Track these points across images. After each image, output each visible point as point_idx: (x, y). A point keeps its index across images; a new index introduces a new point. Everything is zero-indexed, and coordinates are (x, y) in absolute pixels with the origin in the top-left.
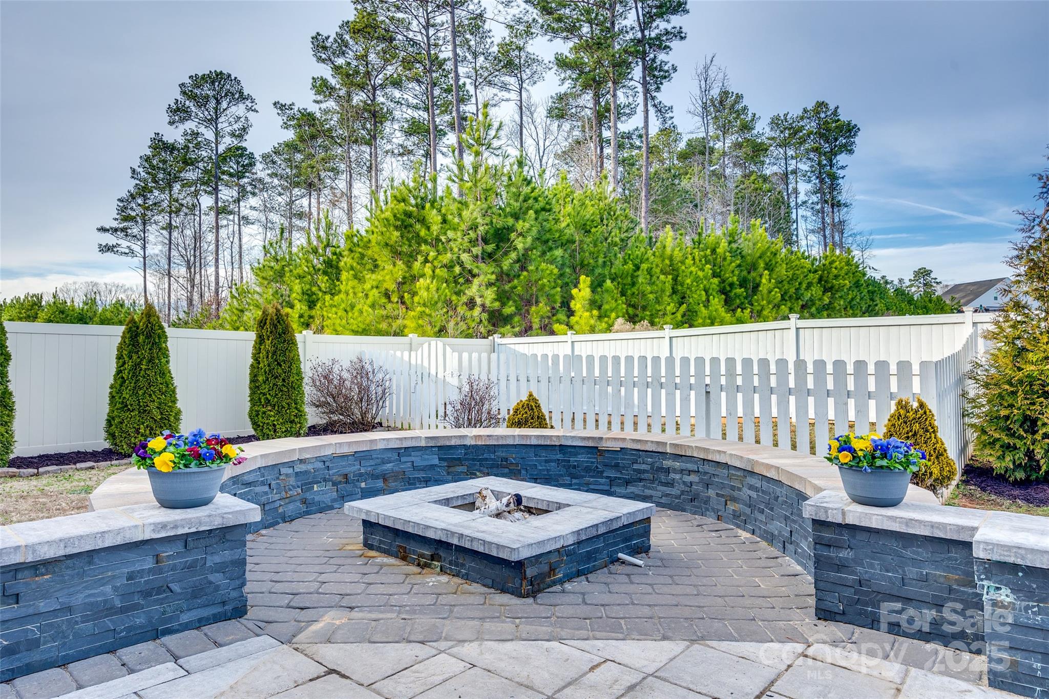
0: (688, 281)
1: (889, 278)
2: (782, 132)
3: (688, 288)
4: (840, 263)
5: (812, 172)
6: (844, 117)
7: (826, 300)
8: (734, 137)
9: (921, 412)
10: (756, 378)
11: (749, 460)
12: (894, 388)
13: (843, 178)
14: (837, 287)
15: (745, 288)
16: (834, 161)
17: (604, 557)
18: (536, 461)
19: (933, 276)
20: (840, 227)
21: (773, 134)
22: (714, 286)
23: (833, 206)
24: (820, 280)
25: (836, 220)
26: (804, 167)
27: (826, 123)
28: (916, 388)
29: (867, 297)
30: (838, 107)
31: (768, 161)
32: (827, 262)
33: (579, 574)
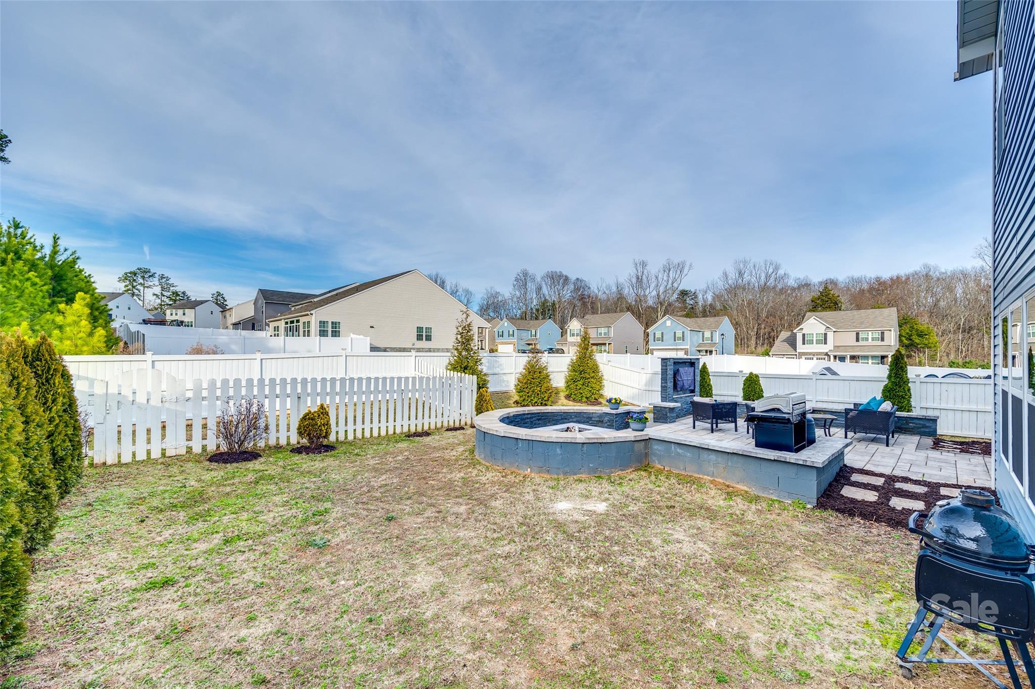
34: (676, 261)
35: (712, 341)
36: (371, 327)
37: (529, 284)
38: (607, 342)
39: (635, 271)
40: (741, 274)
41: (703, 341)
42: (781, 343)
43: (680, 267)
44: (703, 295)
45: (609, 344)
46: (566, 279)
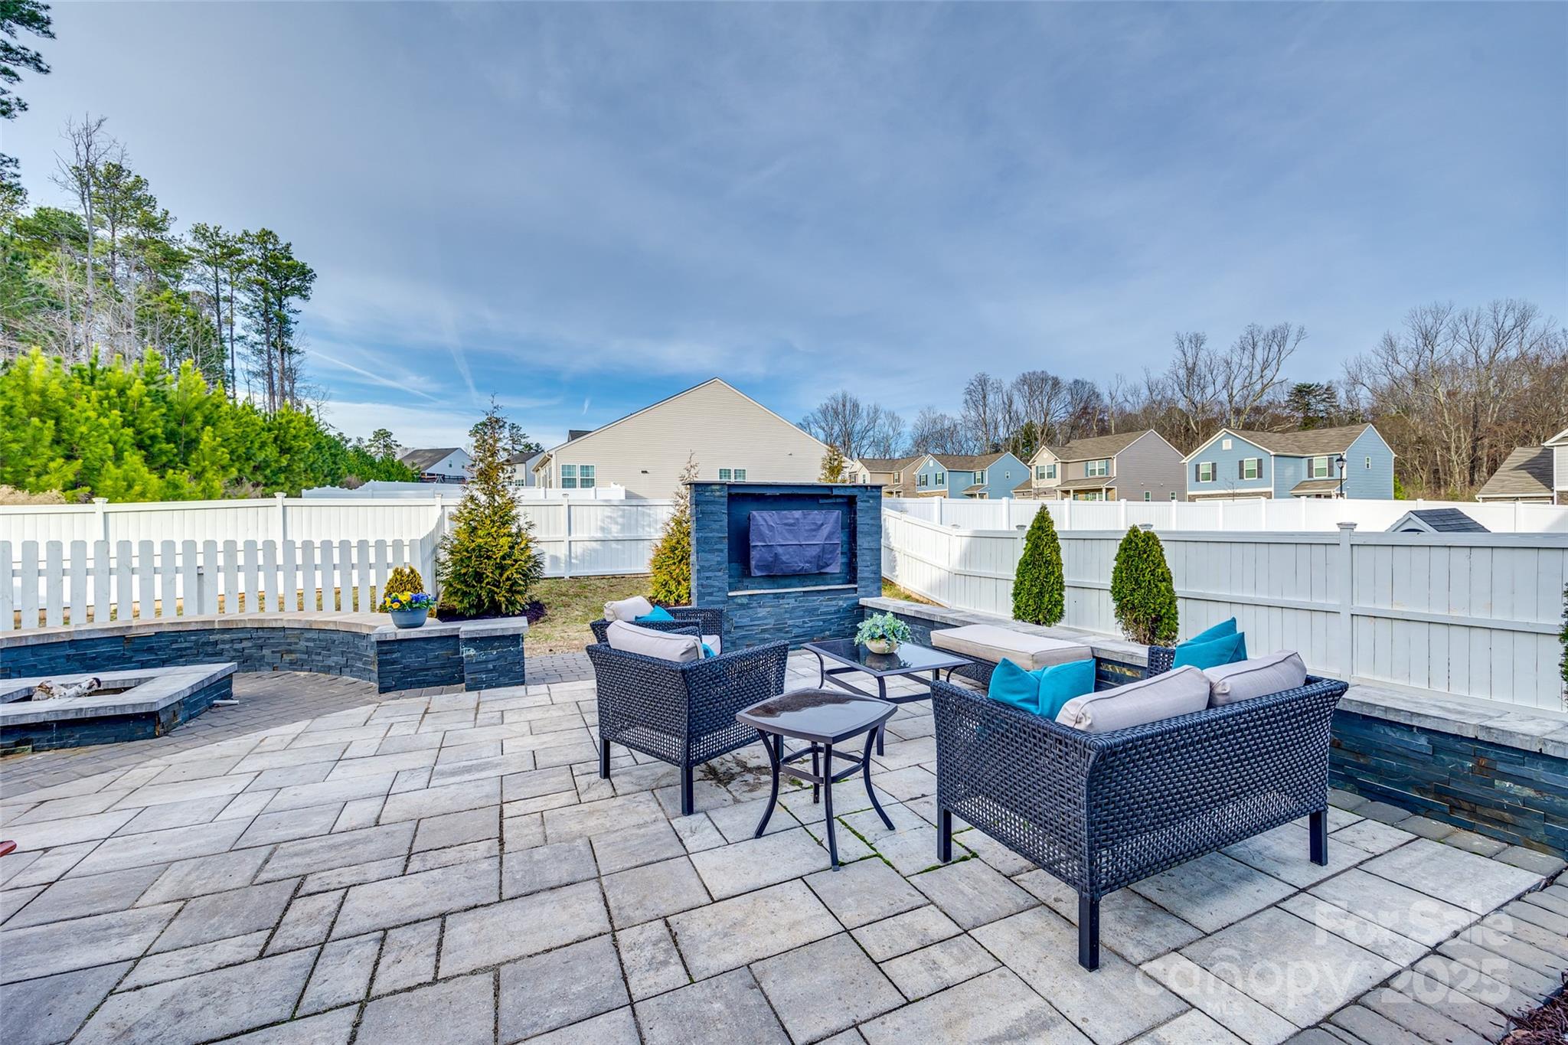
0: (84, 429)
1: (347, 436)
2: (211, 247)
3: (81, 438)
4: (299, 422)
5: (255, 307)
6: (298, 257)
7: (284, 462)
8: (132, 231)
9: (412, 576)
10: (260, 554)
11: (307, 621)
12: (390, 560)
13: (296, 323)
14: (296, 449)
15: (175, 442)
16: (285, 302)
17: (205, 705)
18: (34, 661)
19: (392, 438)
20: (289, 374)
21: (197, 245)
22: (125, 438)
23: (282, 352)
24: (276, 439)
25: (287, 365)
26: (243, 298)
27: (275, 257)
28: (407, 559)
29: (330, 461)
30: (290, 244)
31: (186, 276)
32: (284, 421)
33: (191, 717)
34: (1267, 327)
35: (1331, 475)
36: (643, 472)
37: (991, 398)
38: (1104, 486)
39: (1180, 354)
40: (1428, 338)
41: (1310, 476)
42: (1510, 473)
43: (1278, 338)
44: (1347, 392)
45: (1108, 490)
46: (1056, 382)
